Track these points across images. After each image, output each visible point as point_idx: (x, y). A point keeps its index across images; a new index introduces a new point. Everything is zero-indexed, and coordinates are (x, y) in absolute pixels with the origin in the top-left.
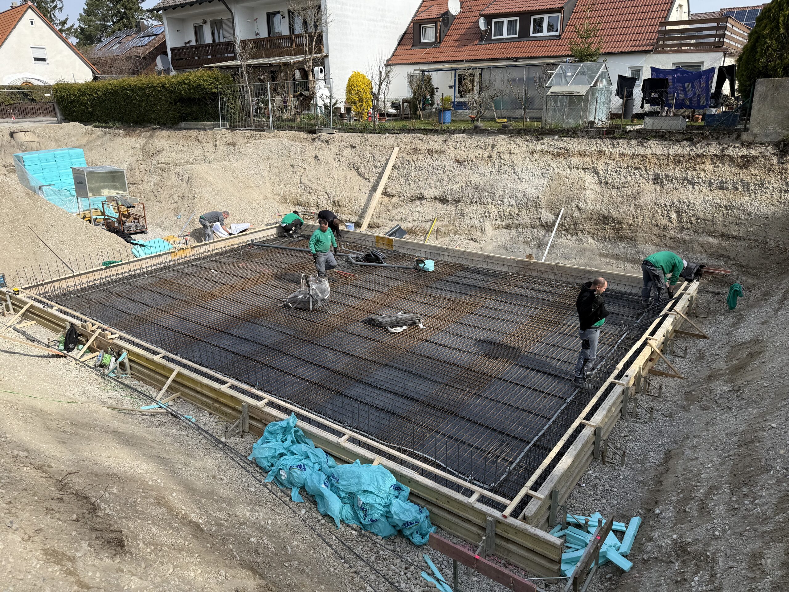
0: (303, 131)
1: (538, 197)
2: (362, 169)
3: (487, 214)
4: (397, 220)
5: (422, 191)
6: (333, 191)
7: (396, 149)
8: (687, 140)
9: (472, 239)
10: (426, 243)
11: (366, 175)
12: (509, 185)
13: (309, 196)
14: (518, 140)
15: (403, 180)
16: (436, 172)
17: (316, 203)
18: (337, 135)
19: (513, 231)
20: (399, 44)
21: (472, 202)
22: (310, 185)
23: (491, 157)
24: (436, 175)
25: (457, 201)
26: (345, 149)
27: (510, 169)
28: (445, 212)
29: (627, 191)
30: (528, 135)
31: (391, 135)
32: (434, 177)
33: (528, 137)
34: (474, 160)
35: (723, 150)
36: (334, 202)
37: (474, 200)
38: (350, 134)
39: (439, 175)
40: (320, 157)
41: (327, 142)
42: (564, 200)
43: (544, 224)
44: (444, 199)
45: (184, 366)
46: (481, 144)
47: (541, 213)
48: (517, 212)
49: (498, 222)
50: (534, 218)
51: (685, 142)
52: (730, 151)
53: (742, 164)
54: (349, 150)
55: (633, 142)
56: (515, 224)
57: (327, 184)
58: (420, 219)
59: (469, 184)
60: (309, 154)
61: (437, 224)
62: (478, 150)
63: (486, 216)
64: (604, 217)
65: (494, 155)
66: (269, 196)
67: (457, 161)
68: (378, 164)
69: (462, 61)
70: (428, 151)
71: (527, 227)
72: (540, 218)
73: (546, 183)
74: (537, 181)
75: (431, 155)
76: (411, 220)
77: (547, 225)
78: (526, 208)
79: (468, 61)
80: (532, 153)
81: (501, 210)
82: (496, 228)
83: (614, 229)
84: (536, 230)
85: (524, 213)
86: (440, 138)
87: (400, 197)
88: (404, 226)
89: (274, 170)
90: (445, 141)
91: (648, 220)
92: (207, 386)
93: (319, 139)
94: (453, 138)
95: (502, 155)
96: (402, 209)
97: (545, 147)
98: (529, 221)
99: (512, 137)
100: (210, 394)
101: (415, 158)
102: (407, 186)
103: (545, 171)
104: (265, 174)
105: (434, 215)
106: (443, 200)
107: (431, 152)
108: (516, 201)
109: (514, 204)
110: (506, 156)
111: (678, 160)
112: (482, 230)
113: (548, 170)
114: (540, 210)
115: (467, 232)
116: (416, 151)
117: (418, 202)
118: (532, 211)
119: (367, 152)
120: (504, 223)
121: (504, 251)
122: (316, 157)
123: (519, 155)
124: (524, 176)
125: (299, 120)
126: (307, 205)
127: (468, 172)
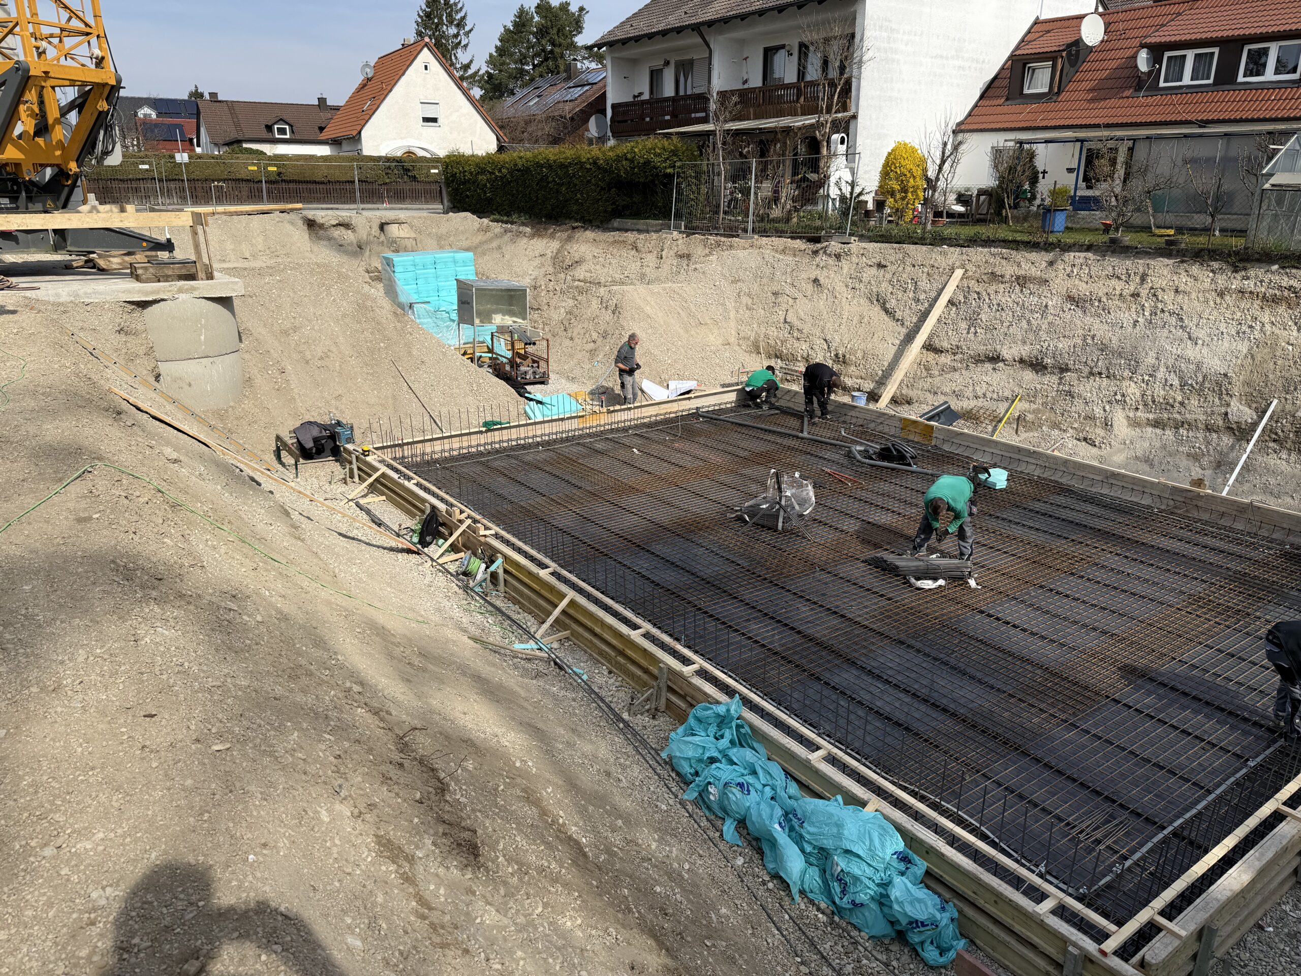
0: (800, 238)
1: (1225, 375)
2: (892, 304)
3: (1119, 397)
4: (945, 394)
5: (998, 347)
6: (837, 339)
7: (959, 273)
9: (1085, 439)
10: (994, 438)
11: (899, 315)
12: (1168, 348)
13: (796, 344)
14: (1195, 269)
15: (964, 325)
16: (1028, 315)
17: (805, 355)
18: (856, 245)
19: (1168, 432)
20: (982, 97)
21: (1091, 373)
22: (800, 326)
23: (1138, 295)
24: (1029, 322)
25: (1064, 369)
26: (867, 269)
27: (1173, 320)
28: (1039, 387)
30: (1216, 260)
31: (952, 249)
32: (1024, 324)
33: (1215, 265)
34: (1104, 299)
36: (837, 355)
37: (1095, 370)
38: (879, 245)
39: (1033, 321)
40: (822, 281)
41: (838, 257)
42: (1279, 385)
43: (1234, 426)
44: (1038, 364)
45: (581, 591)
46: (1118, 271)
47: (1228, 405)
48: (1179, 398)
49: (1139, 414)
50: (1213, 413)
54: (874, 271)
56: (1175, 420)
57: (828, 325)
58: (989, 395)
59: (1089, 341)
60: (804, 276)
61: (1019, 407)
62: (1114, 282)
63: (1117, 401)
65: (1144, 292)
66: (732, 340)
67: (1071, 299)
68: (922, 297)
69: (1097, 126)
70: (1018, 278)
71: (1197, 428)
72: (1226, 414)
73: (1245, 351)
74: (1226, 344)
75: (1022, 286)
76: (971, 395)
77: (1239, 428)
78: (1200, 392)
79: (1108, 126)
80: (1221, 294)
81: (1149, 393)
82: (1134, 423)
84: (1215, 436)
85: (1194, 402)
86: (1041, 258)
87: (954, 354)
88: (956, 405)
89: (745, 300)
90: (1051, 264)
92: (610, 628)
93: (825, 252)
94: (1066, 259)
95: (1160, 295)
96: (957, 375)
97: (1250, 285)
98: (1202, 417)
99: (1182, 262)
100: (614, 642)
101: (991, 289)
102: (971, 336)
103: (1244, 328)
104: (730, 305)
105: (1016, 389)
106: (1037, 366)
107: (1022, 281)
108: (1181, 378)
109: (1176, 382)
110: (1168, 297)
112: (1107, 425)
113: (1251, 327)
114: (1227, 398)
115: (1076, 425)
116: (995, 277)
117: (988, 366)
118: (1210, 398)
119: (905, 276)
120: (1151, 416)
121: (1146, 468)
122: (816, 281)
123: (1194, 296)
124: (1201, 334)
125: (795, 220)
126: (790, 357)
127: (1088, 320)
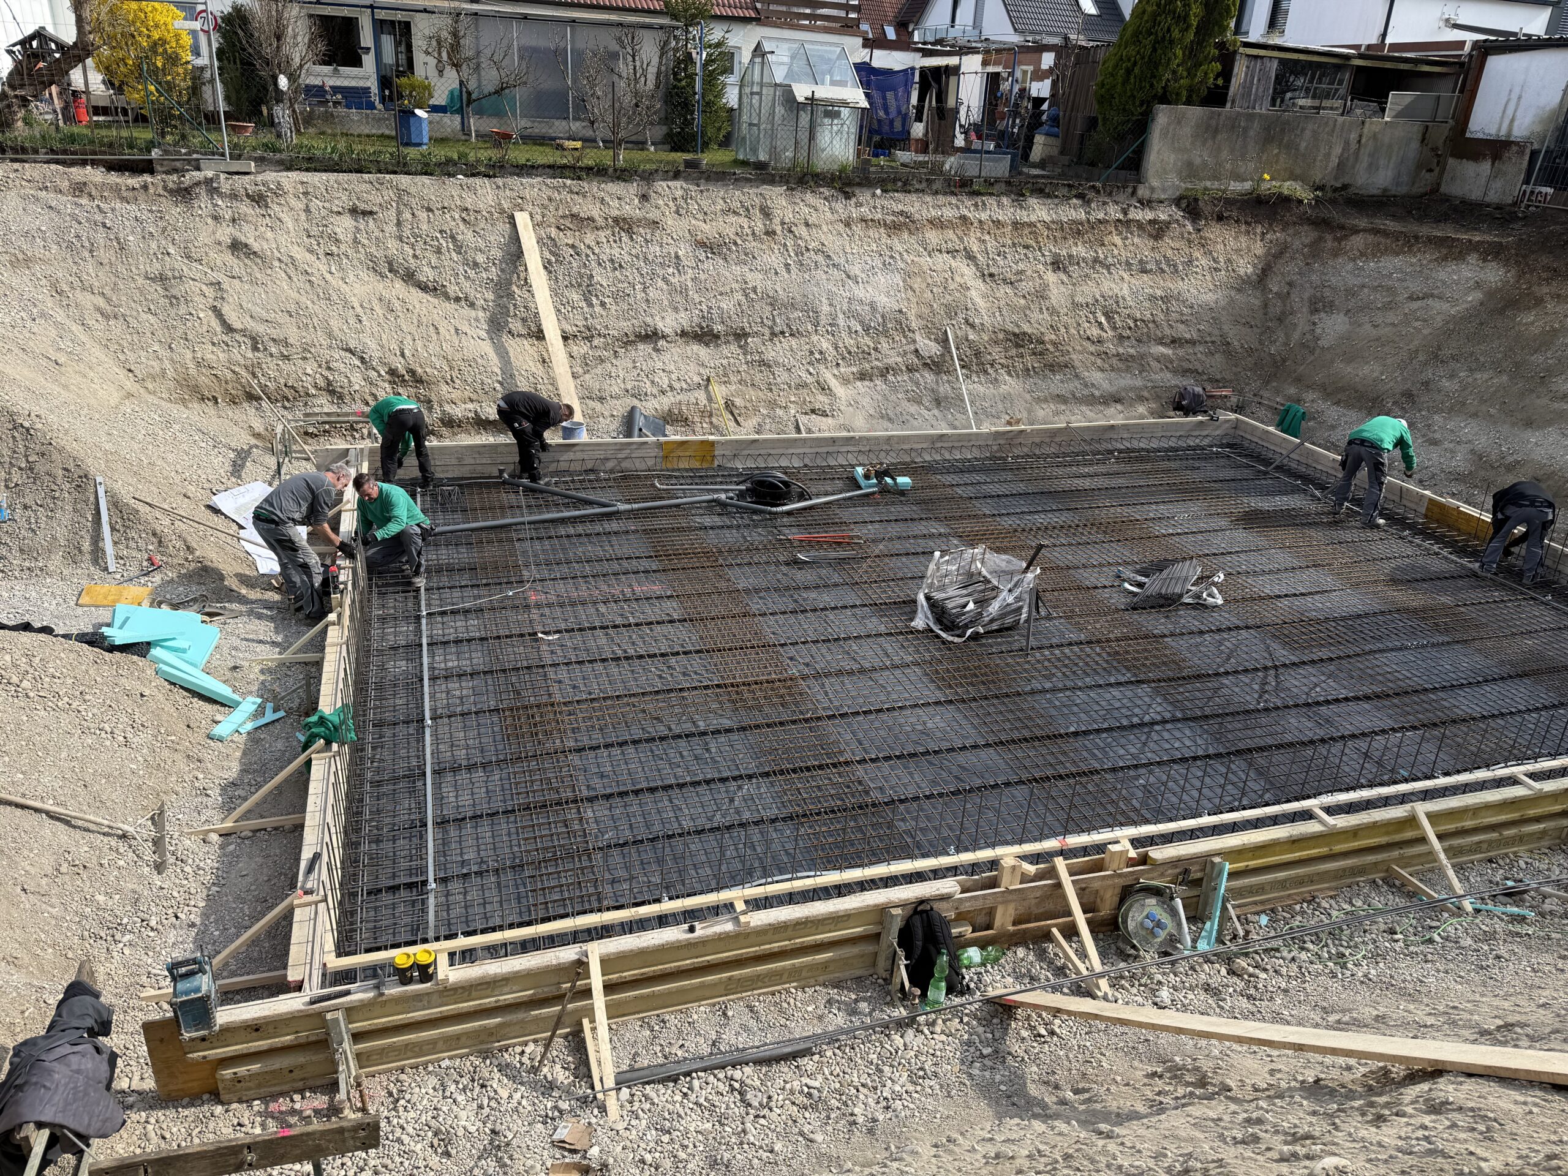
1: (900, 311)
3: (818, 356)
8: (1075, 197)
9: (813, 411)
12: (835, 291)
16: (659, 271)
19: (878, 382)
21: (773, 334)
23: (774, 233)
24: (664, 279)
25: (740, 336)
26: (335, 219)
27: (820, 259)
28: (725, 362)
29: (1026, 286)
30: (822, 186)
33: (826, 191)
34: (739, 242)
35: (1125, 212)
37: (777, 329)
39: (671, 279)
42: (943, 312)
44: (704, 334)
46: (732, 204)
47: (914, 341)
48: (870, 344)
49: (842, 370)
50: (905, 353)
51: (1075, 201)
52: (1134, 214)
53: (1154, 233)
55: (1005, 200)
56: (877, 367)
58: (677, 385)
59: (752, 295)
60: (199, 238)
61: (719, 392)
62: (733, 219)
63: (818, 361)
64: (1015, 334)
65: (778, 229)
67: (702, 244)
70: (616, 220)
71: (900, 371)
72: (917, 351)
73: (901, 283)
74: (882, 279)
75: (630, 232)
78: (885, 333)
80: (848, 225)
81: (840, 344)
82: (845, 381)
83: (1034, 354)
84: (918, 375)
85: (884, 346)
86: (631, 190)
88: (644, 407)
90: (644, 197)
91: (1073, 331)
93: (210, 191)
94: (660, 191)
95: (794, 229)
97: (866, 212)
101: (588, 239)
105: (701, 371)
108: (862, 323)
109: (859, 328)
111: (1076, 230)
114: (910, 335)
115: (793, 398)
118: (897, 338)
120: (854, 369)
121: (884, 423)
122: (236, 246)
123: (825, 228)
